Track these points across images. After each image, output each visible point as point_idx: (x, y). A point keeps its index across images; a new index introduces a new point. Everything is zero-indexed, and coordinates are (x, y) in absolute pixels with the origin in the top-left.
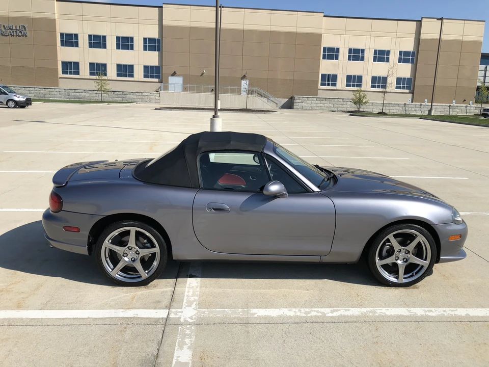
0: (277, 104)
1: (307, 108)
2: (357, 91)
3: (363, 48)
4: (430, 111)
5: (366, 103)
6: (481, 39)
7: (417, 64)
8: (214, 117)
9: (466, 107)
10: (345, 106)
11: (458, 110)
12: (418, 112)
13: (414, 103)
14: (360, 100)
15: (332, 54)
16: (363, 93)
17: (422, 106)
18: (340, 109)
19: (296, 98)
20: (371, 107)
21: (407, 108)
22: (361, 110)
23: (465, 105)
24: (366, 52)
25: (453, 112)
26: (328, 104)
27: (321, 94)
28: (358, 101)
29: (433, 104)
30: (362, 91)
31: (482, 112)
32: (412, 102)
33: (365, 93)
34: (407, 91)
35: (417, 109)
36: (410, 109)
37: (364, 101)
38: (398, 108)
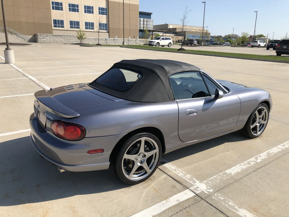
0: (25, 39)
1: (47, 42)
2: (79, 31)
3: (77, 4)
4: (123, 43)
5: (85, 38)
6: (138, 3)
7: (109, 16)
8: (7, 49)
9: (136, 40)
10: (72, 40)
11: (132, 42)
12: (113, 43)
13: (110, 38)
14: (81, 36)
15: (58, 6)
16: (83, 32)
17: (115, 40)
18: (69, 42)
19: (38, 35)
20: (88, 41)
21: (107, 41)
22: (82, 43)
23: (135, 39)
24: (79, 6)
25: (130, 43)
26: (60, 39)
27: (55, 33)
28: (80, 38)
29: (125, 39)
30: (82, 31)
31: (149, 43)
32: (109, 38)
33: (85, 32)
34: (106, 31)
35: (113, 42)
36: (109, 42)
37: (84, 37)
38: (103, 41)
